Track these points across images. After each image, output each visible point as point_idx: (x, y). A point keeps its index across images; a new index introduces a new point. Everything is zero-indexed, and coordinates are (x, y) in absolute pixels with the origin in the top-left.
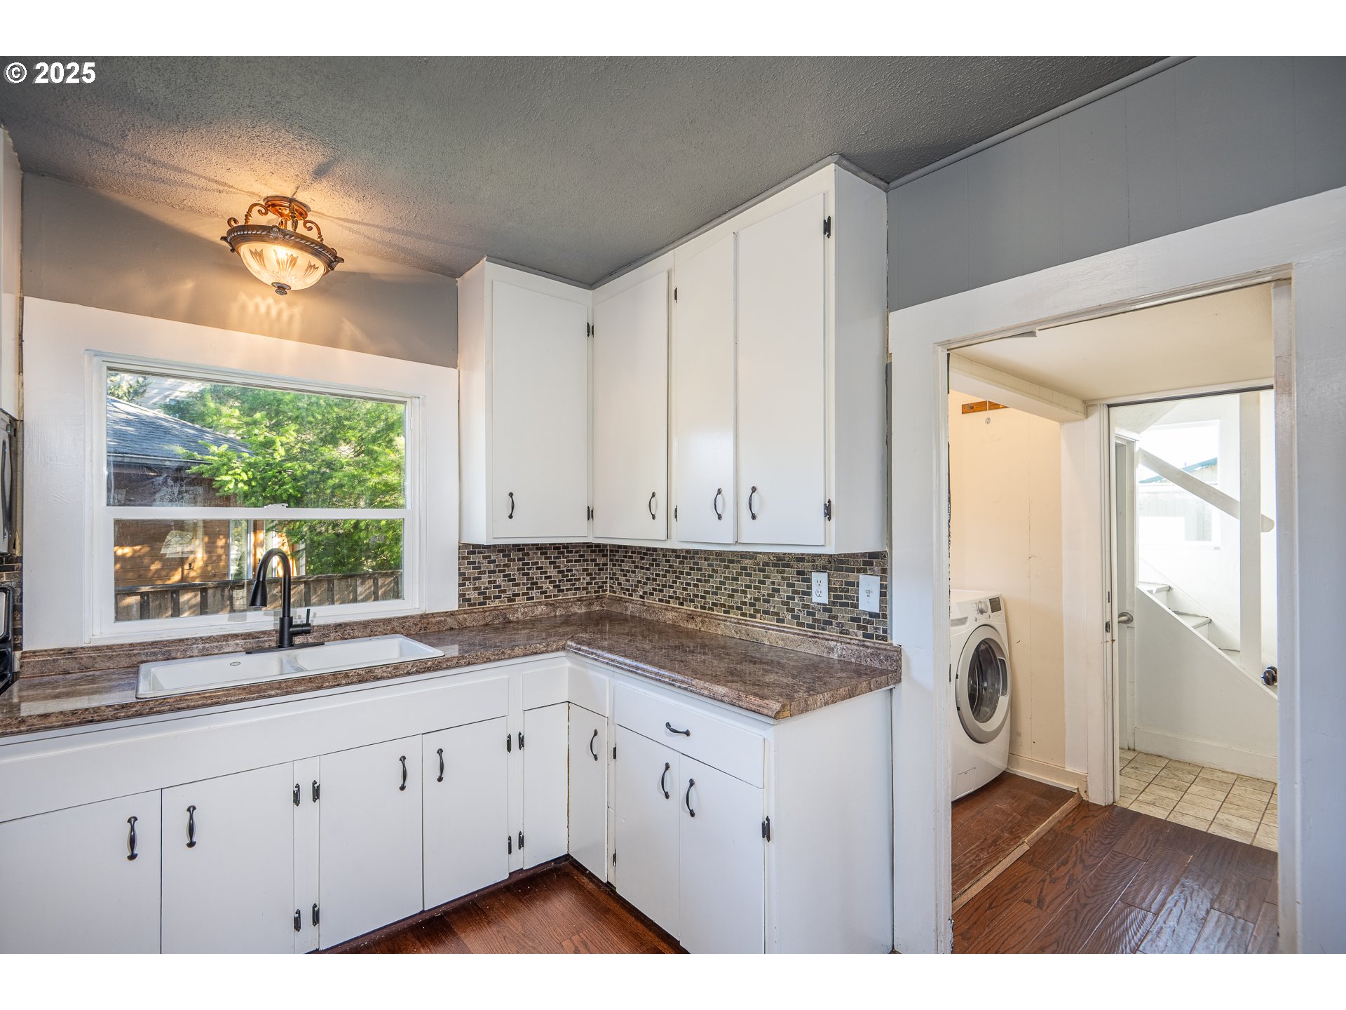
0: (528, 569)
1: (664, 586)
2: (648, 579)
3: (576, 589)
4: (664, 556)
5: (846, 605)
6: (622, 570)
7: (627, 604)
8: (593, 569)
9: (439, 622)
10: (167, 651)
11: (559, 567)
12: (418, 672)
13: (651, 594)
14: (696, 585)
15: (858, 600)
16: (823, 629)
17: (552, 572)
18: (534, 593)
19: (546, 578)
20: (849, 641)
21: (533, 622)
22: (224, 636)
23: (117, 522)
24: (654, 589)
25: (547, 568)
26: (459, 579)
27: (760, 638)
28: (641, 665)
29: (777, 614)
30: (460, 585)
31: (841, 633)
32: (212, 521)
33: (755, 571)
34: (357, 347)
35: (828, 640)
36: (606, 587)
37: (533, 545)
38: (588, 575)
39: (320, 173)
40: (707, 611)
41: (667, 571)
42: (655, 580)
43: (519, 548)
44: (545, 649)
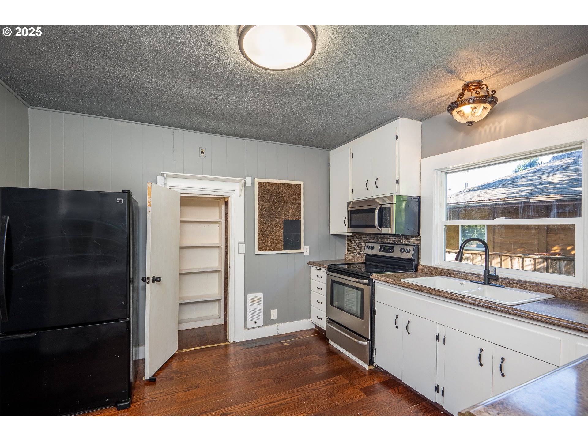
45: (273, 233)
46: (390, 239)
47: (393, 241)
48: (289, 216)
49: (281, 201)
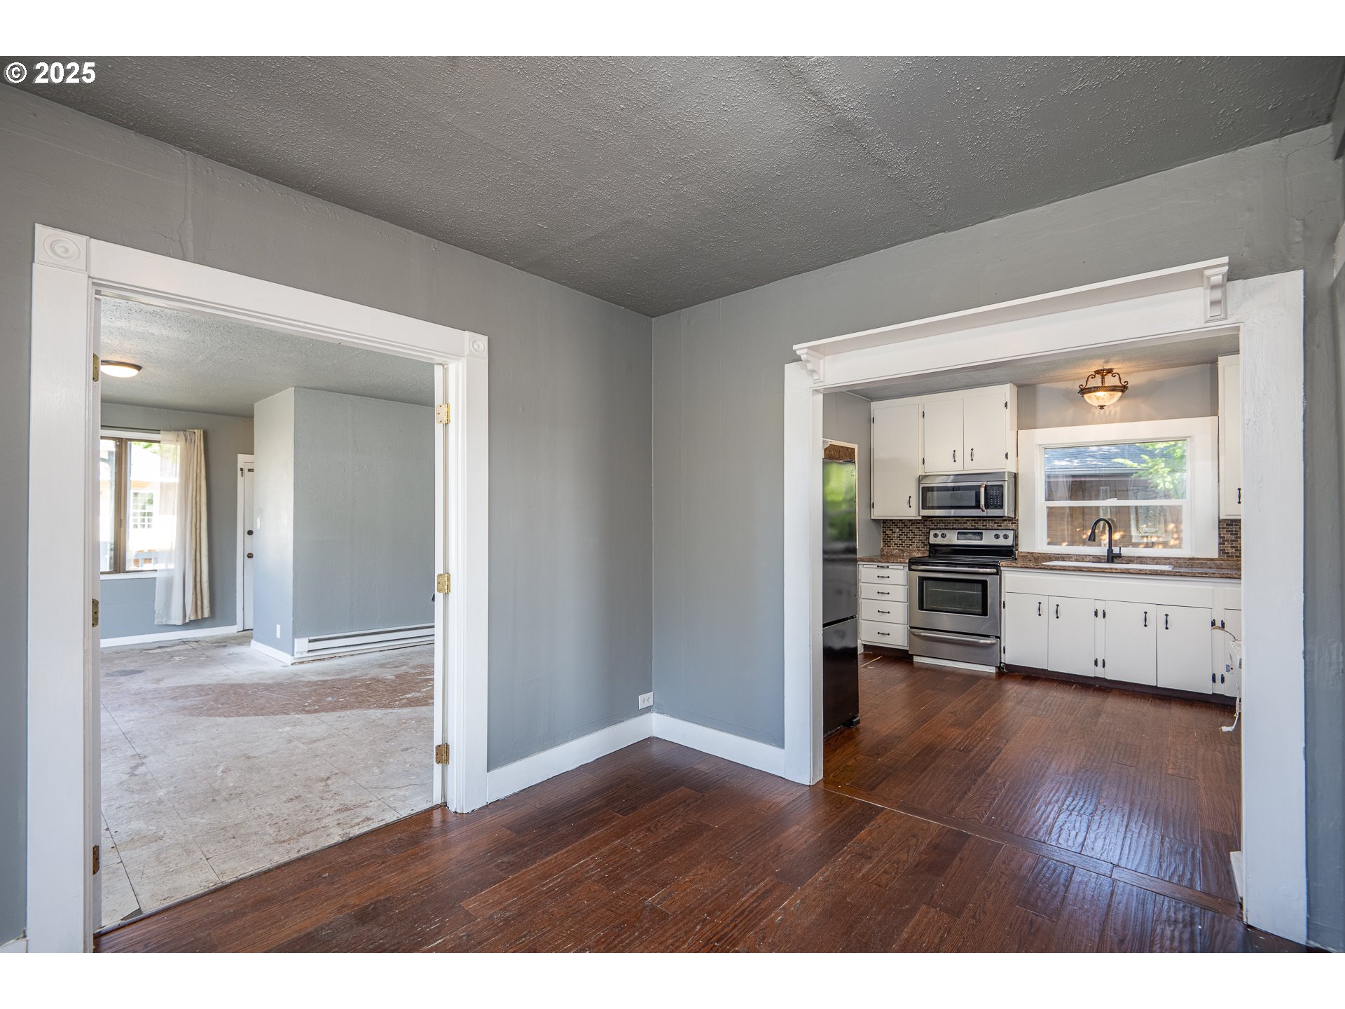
23: (1048, 507)
26: (1219, 540)
46: (968, 524)
47: (974, 525)
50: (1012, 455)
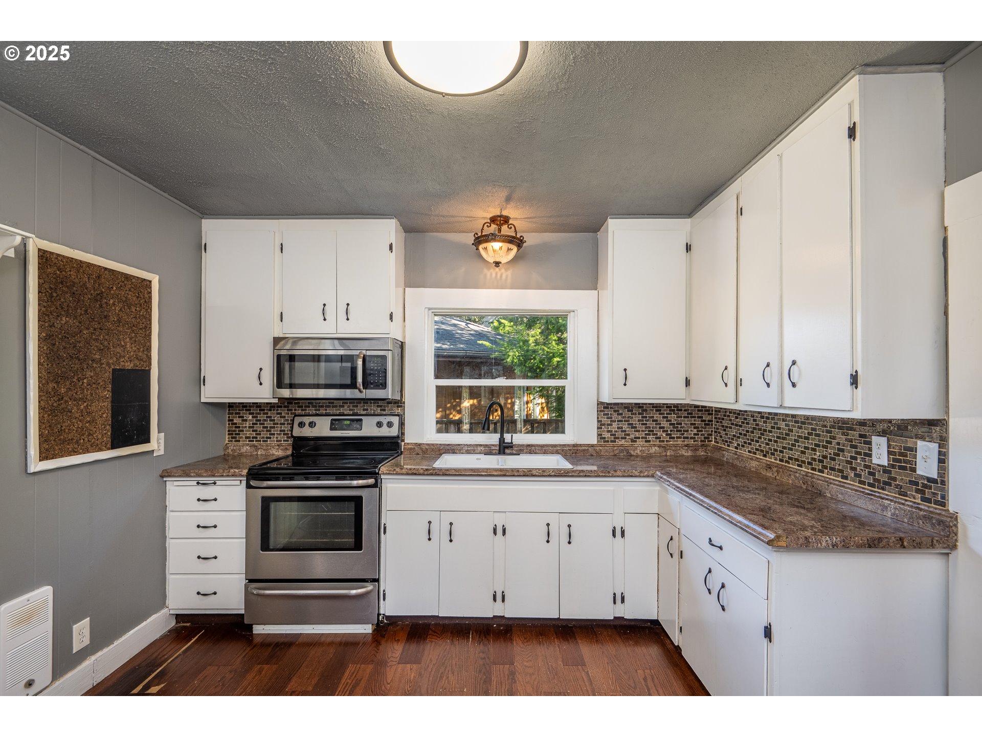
0: (646, 421)
1: (752, 440)
2: (740, 434)
3: (684, 438)
4: (753, 416)
5: (904, 468)
6: (723, 426)
7: (724, 452)
8: (699, 424)
9: (584, 450)
10: (452, 449)
11: (670, 421)
12: (555, 476)
13: (743, 446)
14: (776, 442)
15: (916, 465)
16: (883, 489)
17: (665, 424)
18: (650, 438)
19: (660, 428)
20: (903, 502)
21: (647, 458)
22: (476, 445)
23: (437, 387)
24: (745, 443)
25: (661, 421)
26: (598, 424)
27: (823, 491)
28: (694, 493)
29: (841, 471)
30: (598, 428)
31: (899, 494)
32: (473, 386)
33: (823, 432)
34: (539, 287)
35: (883, 498)
36: (712, 438)
37: (650, 404)
38: (694, 428)
39: (508, 199)
40: (784, 464)
41: (754, 429)
42: (745, 435)
43: (639, 406)
44: (638, 474)
45: (85, 404)
46: (345, 407)
47: (350, 410)
48: (124, 357)
49: (105, 317)
50: (398, 317)
